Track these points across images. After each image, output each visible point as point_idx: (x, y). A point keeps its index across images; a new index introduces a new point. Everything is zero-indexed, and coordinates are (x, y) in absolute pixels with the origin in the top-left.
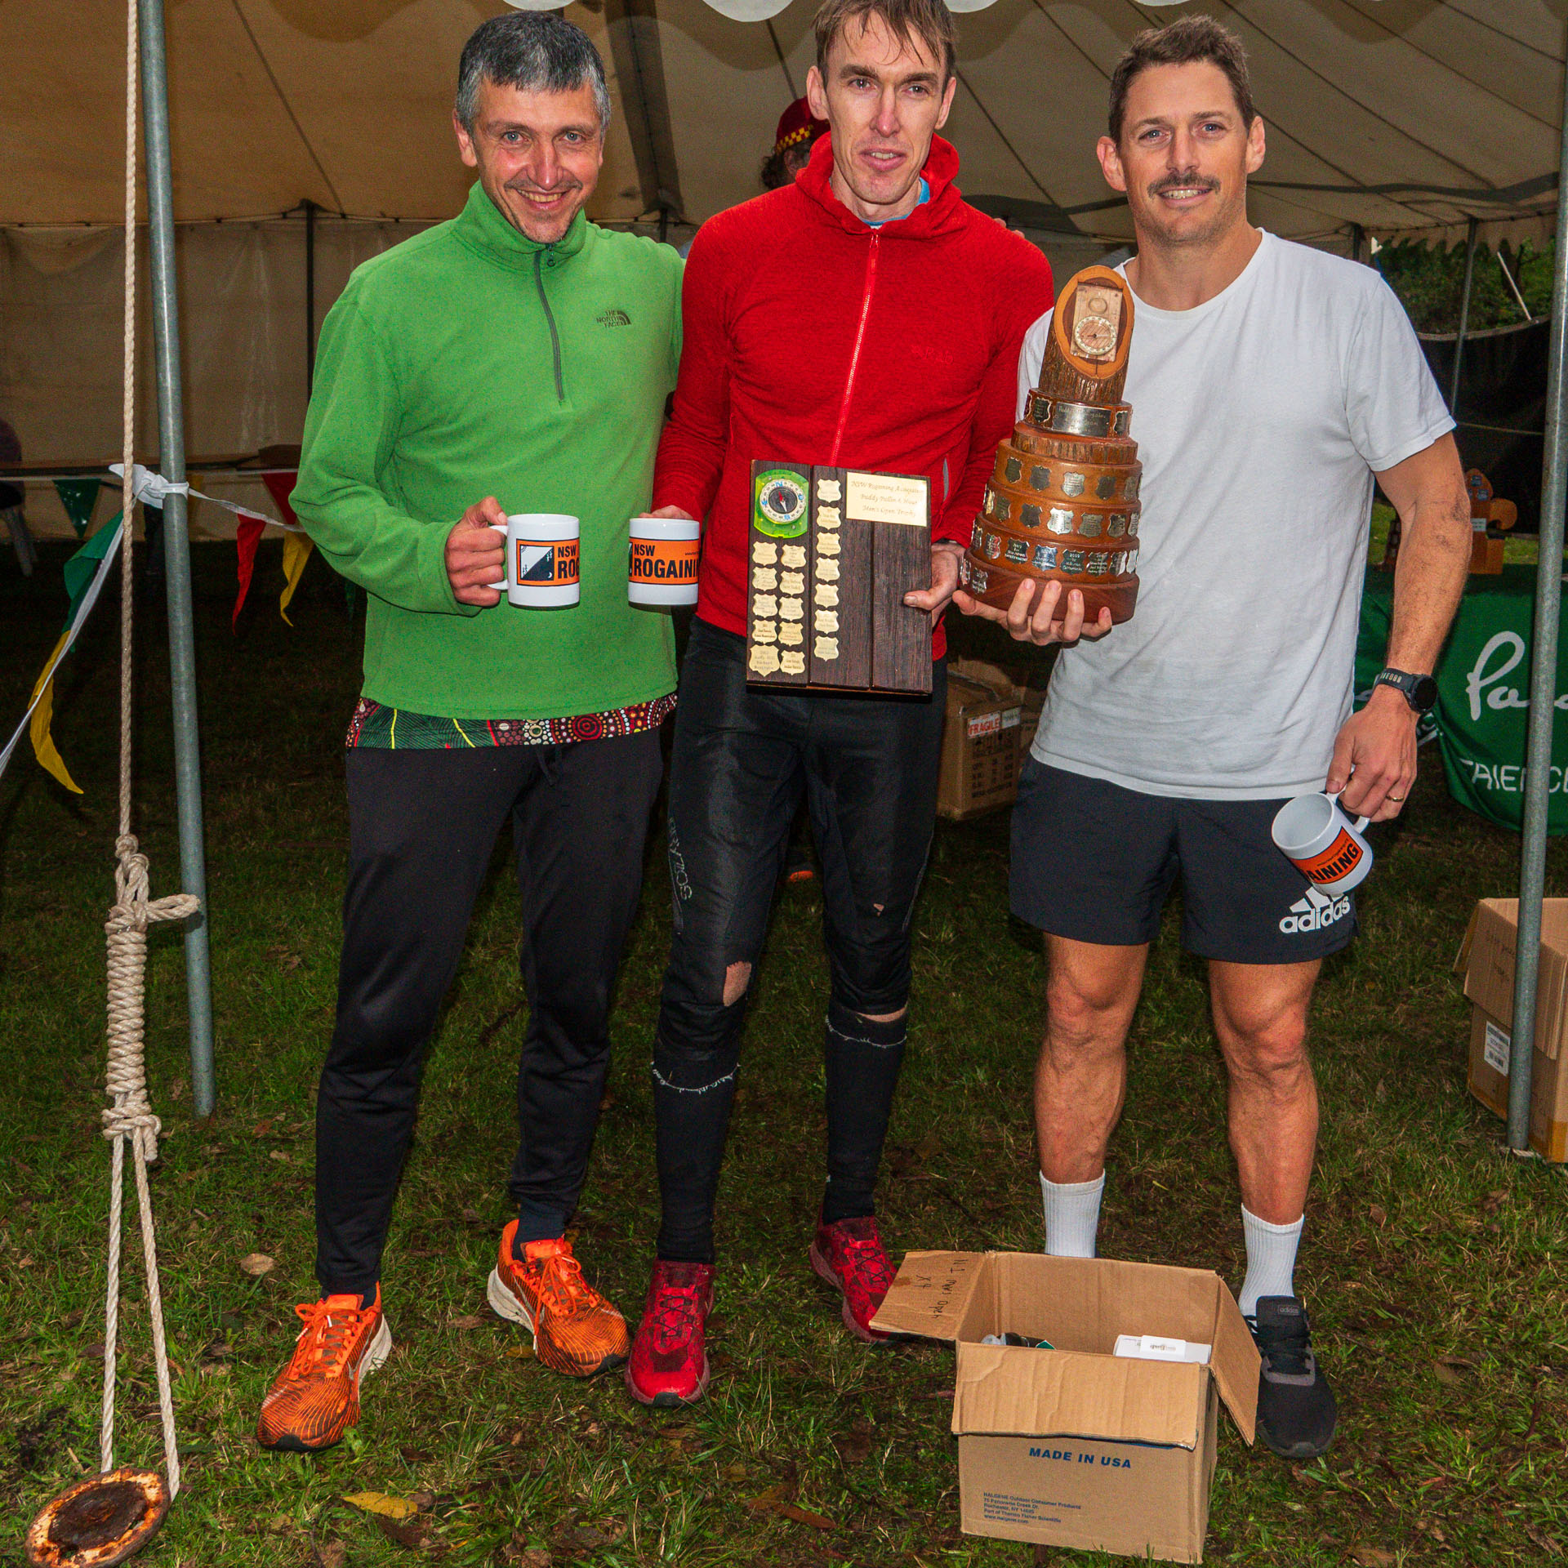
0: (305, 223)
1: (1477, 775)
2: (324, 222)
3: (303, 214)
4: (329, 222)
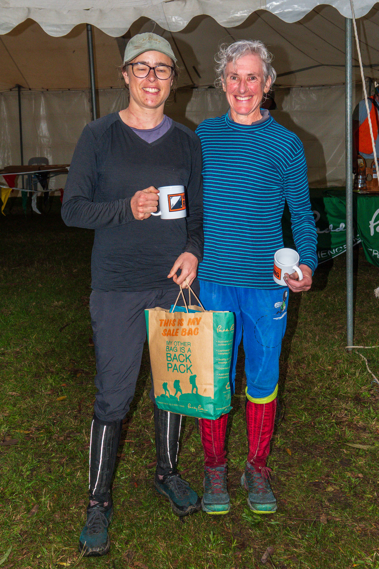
0: (17, 92)
1: (374, 254)
2: (24, 92)
3: (17, 89)
4: (25, 91)
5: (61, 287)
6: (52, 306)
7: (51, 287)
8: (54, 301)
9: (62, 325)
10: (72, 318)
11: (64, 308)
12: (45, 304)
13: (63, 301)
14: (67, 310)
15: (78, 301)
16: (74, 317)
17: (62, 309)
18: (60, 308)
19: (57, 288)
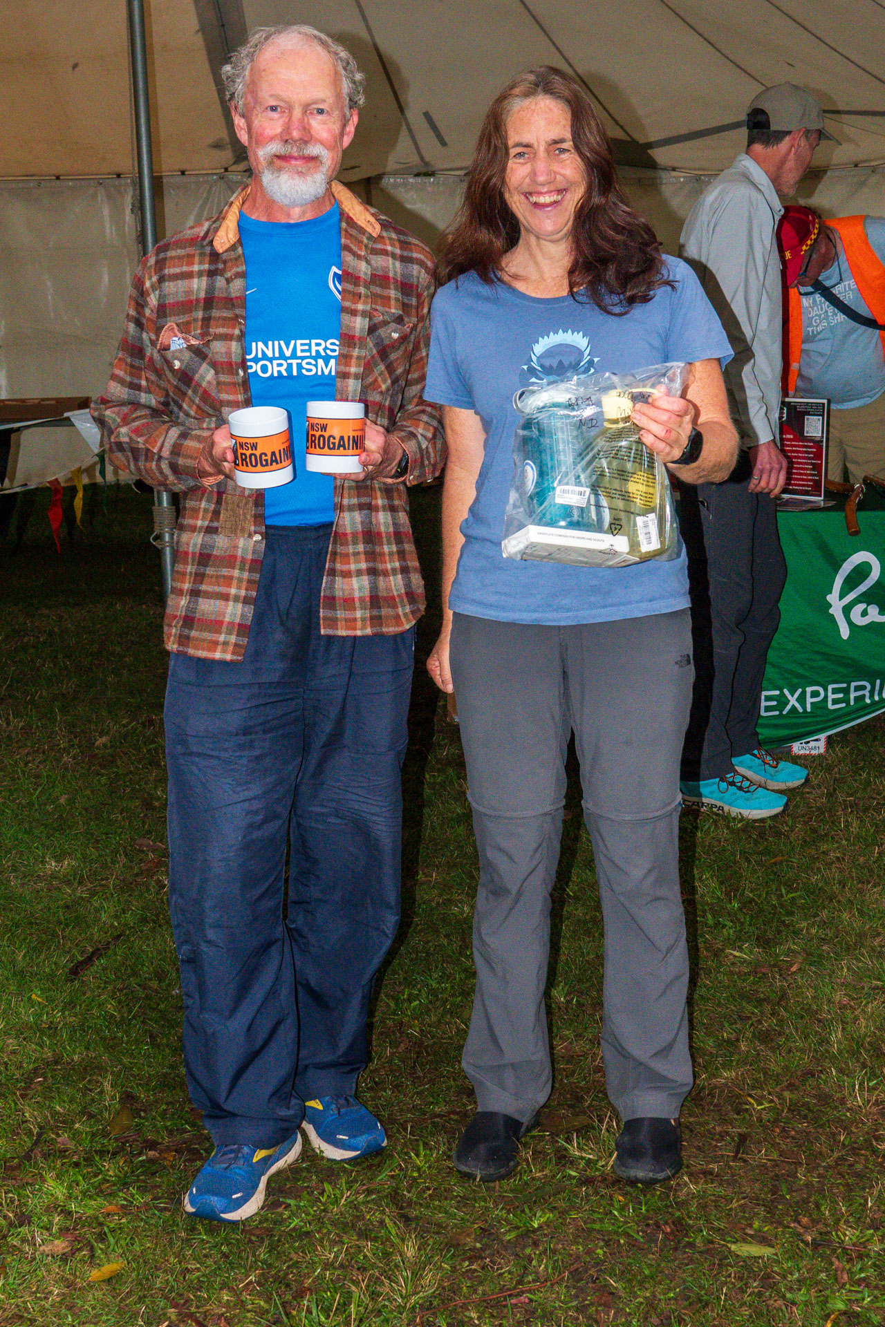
5: (62, 801)
6: (39, 876)
7: (31, 804)
8: (44, 857)
9: (82, 953)
10: (112, 926)
11: (80, 883)
12: (14, 869)
13: (76, 859)
14: (93, 894)
15: (126, 855)
16: (116, 917)
17: (74, 891)
18: (69, 883)
19: (50, 808)
